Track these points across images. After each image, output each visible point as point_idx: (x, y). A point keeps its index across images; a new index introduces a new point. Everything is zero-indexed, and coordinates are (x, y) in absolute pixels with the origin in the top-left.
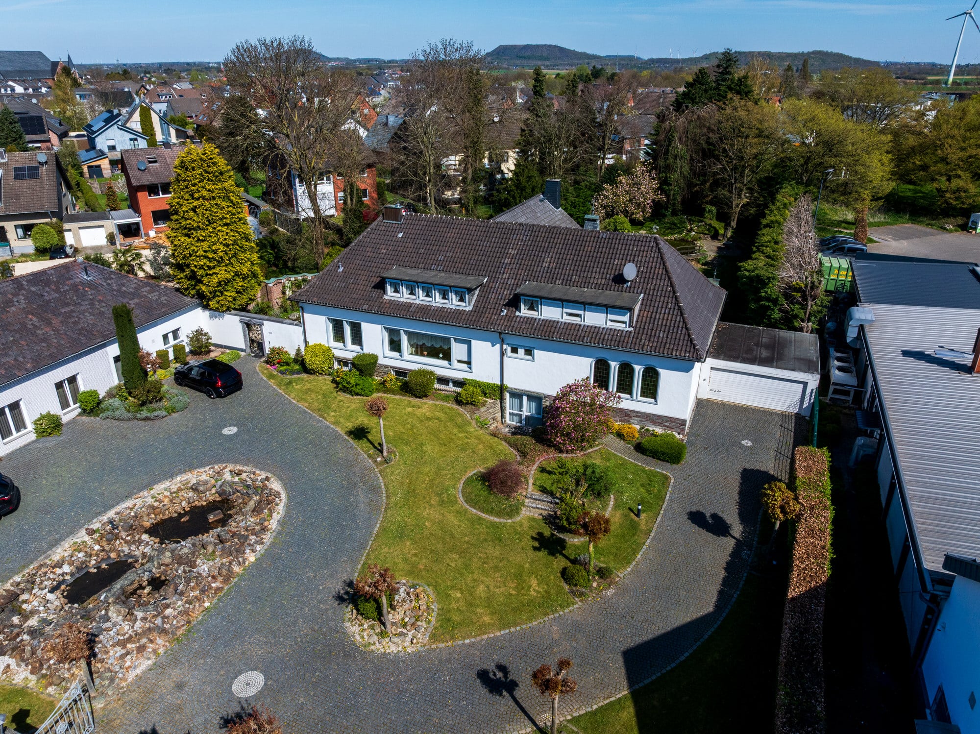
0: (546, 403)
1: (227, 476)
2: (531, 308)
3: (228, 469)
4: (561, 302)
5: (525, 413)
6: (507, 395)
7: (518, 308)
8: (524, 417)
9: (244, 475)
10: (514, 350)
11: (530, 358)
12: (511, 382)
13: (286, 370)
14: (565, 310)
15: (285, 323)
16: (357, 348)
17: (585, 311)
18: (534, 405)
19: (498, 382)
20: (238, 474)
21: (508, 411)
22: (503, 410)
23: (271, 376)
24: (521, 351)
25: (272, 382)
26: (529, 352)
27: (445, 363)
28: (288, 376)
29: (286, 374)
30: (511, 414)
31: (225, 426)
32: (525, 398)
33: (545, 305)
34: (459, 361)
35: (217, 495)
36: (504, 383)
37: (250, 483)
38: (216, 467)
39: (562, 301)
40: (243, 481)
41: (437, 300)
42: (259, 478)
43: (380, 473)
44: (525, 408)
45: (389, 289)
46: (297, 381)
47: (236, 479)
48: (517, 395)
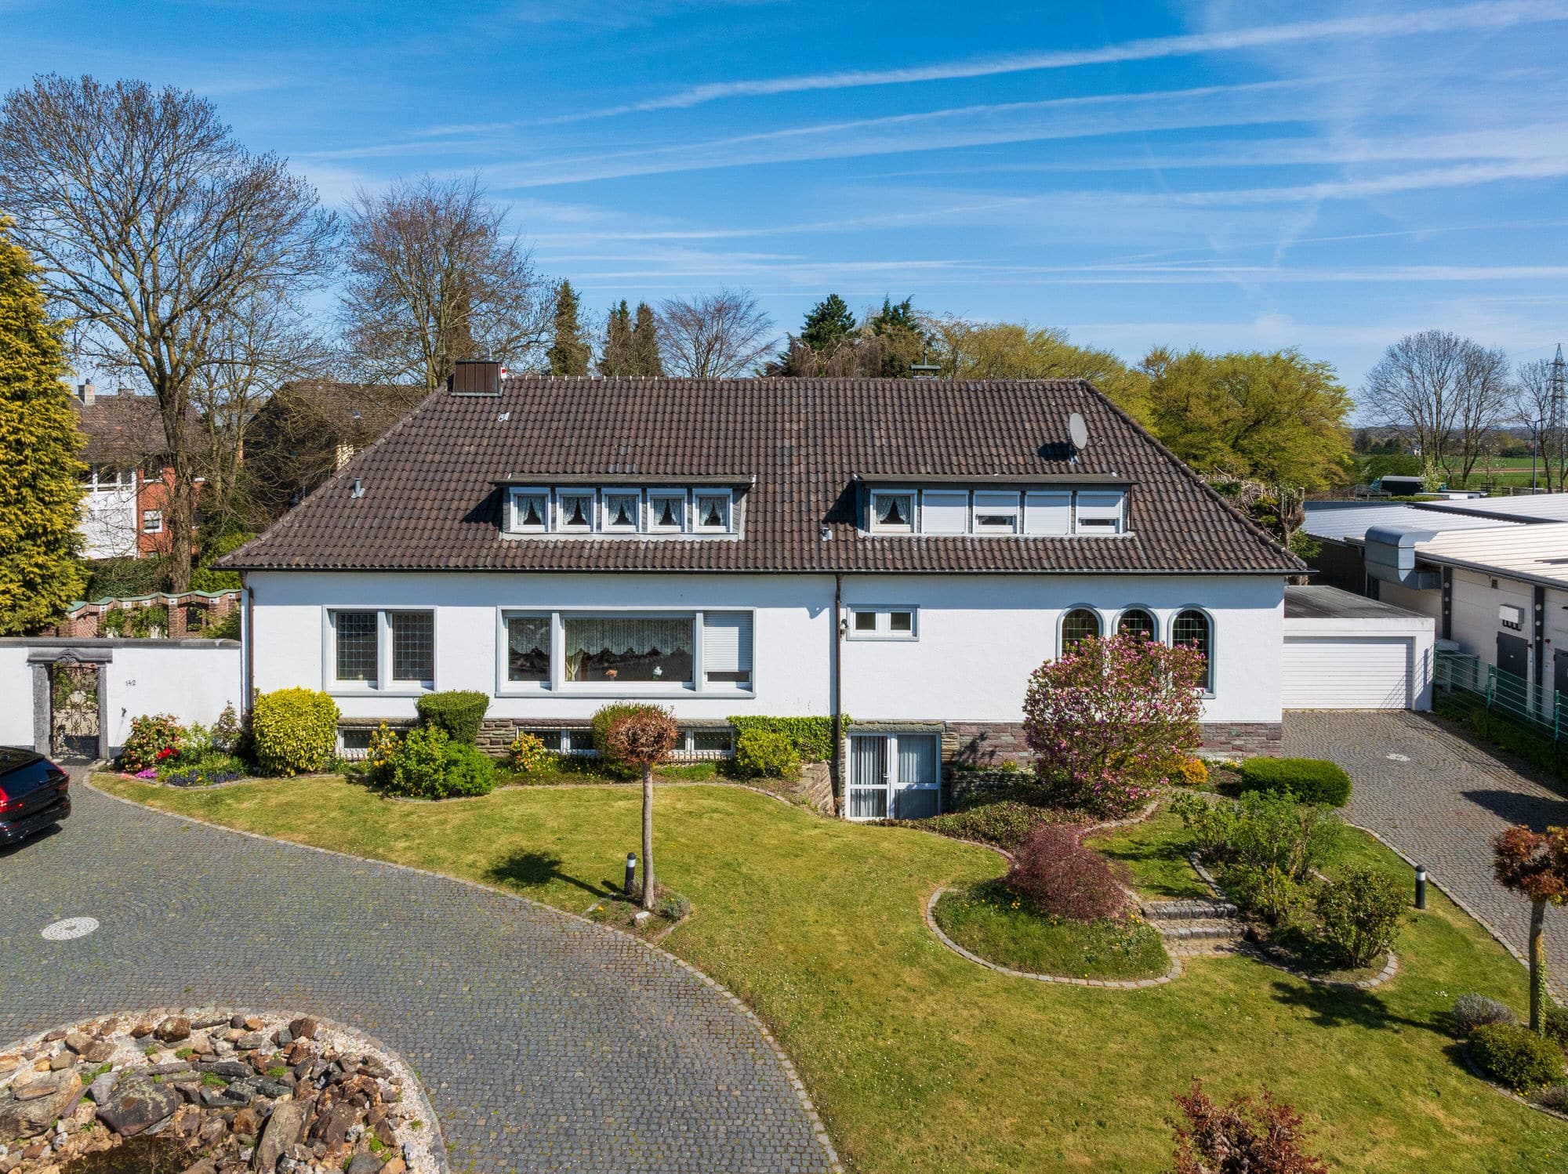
0: (951, 745)
1: (126, 1054)
2: (893, 518)
3: (124, 1029)
4: (969, 490)
5: (894, 785)
6: (847, 744)
7: (861, 522)
8: (890, 797)
9: (198, 1039)
10: (866, 621)
11: (908, 634)
12: (858, 709)
13: (191, 772)
14: (978, 510)
15: (189, 646)
16: (415, 686)
17: (1022, 506)
18: (913, 759)
19: (825, 713)
20: (173, 1038)
21: (849, 787)
22: (837, 789)
23: (144, 795)
24: (883, 619)
25: (154, 806)
26: (901, 620)
27: (676, 687)
28: (203, 788)
29: (193, 783)
30: (857, 796)
31: (47, 919)
32: (893, 744)
33: (928, 504)
34: (714, 676)
35: (101, 1130)
36: (843, 711)
37: (230, 1057)
38: (71, 1031)
39: (972, 487)
40: (196, 1058)
41: (649, 527)
42: (267, 1034)
43: (672, 951)
44: (892, 773)
45: (514, 515)
46: (236, 795)
47: (167, 1057)
48: (872, 740)
